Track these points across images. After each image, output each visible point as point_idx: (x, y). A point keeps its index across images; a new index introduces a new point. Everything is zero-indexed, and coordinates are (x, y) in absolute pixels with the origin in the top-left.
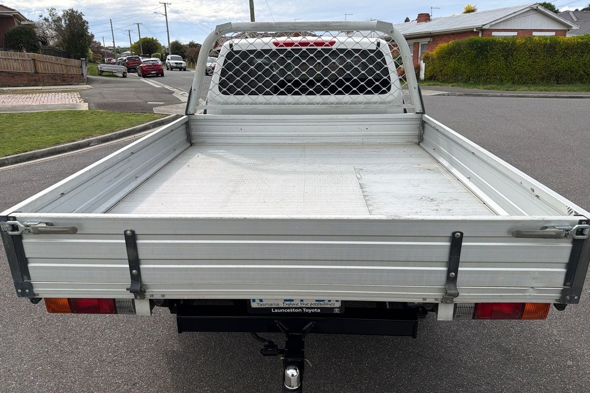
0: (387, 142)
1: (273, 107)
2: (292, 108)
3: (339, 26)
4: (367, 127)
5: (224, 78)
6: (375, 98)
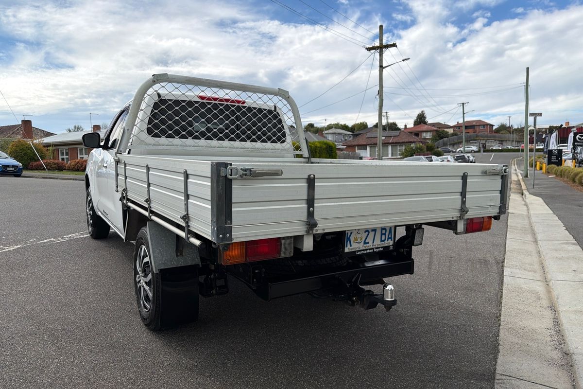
6: (278, 145)
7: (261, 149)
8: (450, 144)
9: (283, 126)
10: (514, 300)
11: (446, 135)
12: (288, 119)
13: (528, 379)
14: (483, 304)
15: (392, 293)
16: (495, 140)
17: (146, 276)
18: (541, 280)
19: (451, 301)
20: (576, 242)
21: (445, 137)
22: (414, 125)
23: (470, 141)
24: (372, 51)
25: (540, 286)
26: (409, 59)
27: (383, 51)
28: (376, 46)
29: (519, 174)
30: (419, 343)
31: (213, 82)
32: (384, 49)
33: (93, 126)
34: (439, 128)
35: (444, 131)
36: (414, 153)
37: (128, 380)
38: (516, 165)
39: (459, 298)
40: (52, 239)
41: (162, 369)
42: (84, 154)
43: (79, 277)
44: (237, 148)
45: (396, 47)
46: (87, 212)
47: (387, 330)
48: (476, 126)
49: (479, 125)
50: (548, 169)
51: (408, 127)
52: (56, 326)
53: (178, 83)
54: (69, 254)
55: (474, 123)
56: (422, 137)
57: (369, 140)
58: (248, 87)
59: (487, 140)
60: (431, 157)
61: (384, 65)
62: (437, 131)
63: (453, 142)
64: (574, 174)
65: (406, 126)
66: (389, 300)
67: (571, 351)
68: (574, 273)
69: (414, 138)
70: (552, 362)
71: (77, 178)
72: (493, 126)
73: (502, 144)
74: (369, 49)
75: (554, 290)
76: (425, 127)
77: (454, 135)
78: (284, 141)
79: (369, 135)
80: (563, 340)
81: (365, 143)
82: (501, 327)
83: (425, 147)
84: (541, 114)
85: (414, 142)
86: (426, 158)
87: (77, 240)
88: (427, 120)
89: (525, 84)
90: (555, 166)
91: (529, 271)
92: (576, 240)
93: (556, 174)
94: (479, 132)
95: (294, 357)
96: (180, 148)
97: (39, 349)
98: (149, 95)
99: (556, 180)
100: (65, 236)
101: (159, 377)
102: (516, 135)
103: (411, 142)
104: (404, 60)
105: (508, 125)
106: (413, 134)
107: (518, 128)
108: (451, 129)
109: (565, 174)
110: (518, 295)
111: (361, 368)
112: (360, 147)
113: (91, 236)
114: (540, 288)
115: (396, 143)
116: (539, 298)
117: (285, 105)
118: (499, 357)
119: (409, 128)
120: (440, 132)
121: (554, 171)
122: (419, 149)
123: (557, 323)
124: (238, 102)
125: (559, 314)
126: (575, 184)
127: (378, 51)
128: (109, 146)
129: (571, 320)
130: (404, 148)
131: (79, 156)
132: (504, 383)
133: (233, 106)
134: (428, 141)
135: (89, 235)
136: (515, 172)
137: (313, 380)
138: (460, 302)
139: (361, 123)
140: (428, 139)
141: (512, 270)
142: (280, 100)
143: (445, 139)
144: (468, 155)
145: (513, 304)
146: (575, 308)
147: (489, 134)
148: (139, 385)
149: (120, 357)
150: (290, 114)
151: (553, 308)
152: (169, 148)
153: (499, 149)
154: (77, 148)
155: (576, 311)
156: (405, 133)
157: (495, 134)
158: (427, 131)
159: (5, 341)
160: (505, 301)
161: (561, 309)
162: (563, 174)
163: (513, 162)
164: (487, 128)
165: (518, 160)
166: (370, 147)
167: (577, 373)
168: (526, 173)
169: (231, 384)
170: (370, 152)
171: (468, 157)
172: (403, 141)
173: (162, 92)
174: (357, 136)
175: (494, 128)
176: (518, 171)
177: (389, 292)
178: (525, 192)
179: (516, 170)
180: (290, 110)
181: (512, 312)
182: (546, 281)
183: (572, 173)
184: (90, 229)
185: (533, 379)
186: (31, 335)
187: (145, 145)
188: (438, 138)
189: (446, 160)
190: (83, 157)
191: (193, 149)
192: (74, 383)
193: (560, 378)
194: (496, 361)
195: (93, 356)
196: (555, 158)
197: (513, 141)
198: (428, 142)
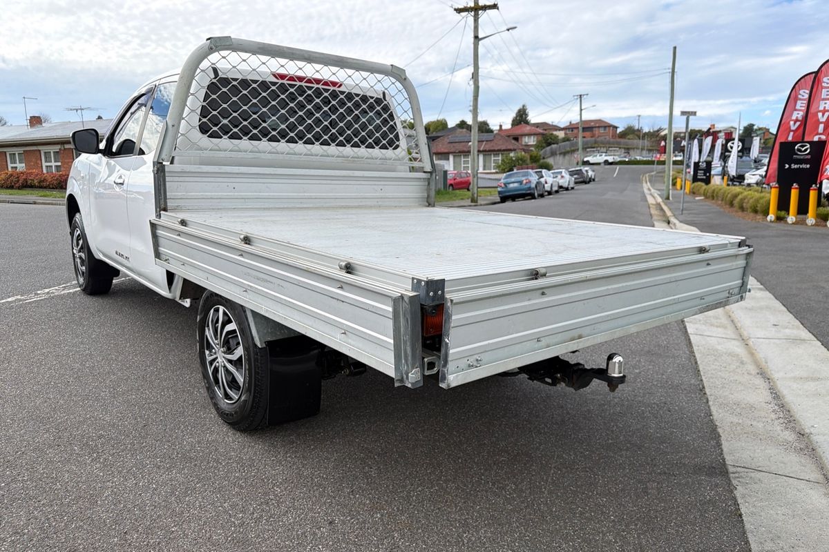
5: (204, 120)
6: (389, 153)
7: (366, 158)
8: (560, 154)
9: (395, 123)
10: (713, 367)
11: (555, 140)
12: (402, 113)
13: (768, 469)
14: (677, 373)
15: (620, 367)
16: (620, 148)
17: (230, 350)
18: (737, 338)
19: (637, 371)
20: (762, 286)
21: (554, 144)
22: (512, 125)
23: (586, 148)
24: (464, 14)
25: (737, 346)
26: (515, 28)
27: (478, 15)
28: (469, 6)
29: (656, 195)
30: (617, 430)
31: (298, 52)
32: (480, 12)
33: (29, 118)
34: (546, 130)
35: (552, 134)
36: (515, 166)
37: (233, 506)
38: (648, 183)
39: (644, 366)
40: (19, 297)
41: (278, 487)
42: (18, 162)
43: (91, 355)
44: (333, 156)
45: (498, 9)
46: (74, 254)
47: (568, 413)
48: (595, 127)
49: (599, 127)
50: (693, 188)
51: (504, 128)
52: (84, 431)
53: (246, 52)
54: (59, 320)
55: (592, 124)
56: (523, 143)
57: (452, 145)
58: (349, 61)
59: (609, 147)
60: (541, 172)
61: (480, 36)
62: (543, 134)
63: (563, 151)
64: (732, 195)
65: (501, 126)
66: (616, 375)
67: (807, 431)
68: (774, 329)
69: (512, 144)
70: (786, 446)
71: (15, 201)
72: (617, 128)
73: (629, 153)
74: (459, 11)
75: (758, 350)
76: (527, 129)
77: (566, 139)
78: (397, 147)
79: (451, 138)
80: (791, 417)
81: (446, 151)
82: (710, 403)
83: (529, 157)
84: (695, 113)
85: (515, 150)
86: (536, 172)
87: (61, 297)
88: (529, 118)
89: (671, 70)
90: (703, 184)
91: (717, 327)
92: (762, 284)
93: (705, 195)
94: (599, 136)
95: (459, 458)
96: (251, 155)
97: (74, 468)
98: (202, 71)
99: (707, 203)
100: (39, 292)
101: (278, 499)
102: (648, 141)
103: (510, 150)
104: (508, 30)
105: (636, 128)
106: (511, 137)
107: (649, 132)
108: (561, 132)
109: (719, 195)
110: (715, 359)
111: (554, 468)
112: (440, 156)
113: (83, 290)
114: (737, 348)
115: (489, 151)
116: (742, 363)
117: (400, 91)
118: (723, 442)
119: (506, 130)
120: (547, 135)
121: (702, 191)
122: (521, 160)
123: (776, 395)
124: (334, 84)
125: (774, 382)
126: (732, 209)
127: (473, 13)
128: (114, 150)
129: (793, 390)
130: (500, 158)
131: (10, 165)
132: (742, 477)
133: (327, 90)
134: (531, 148)
135: (79, 289)
136: (649, 192)
137: (497, 489)
138: (648, 372)
139: (438, 121)
140: (532, 146)
141: (697, 326)
142: (393, 83)
143: (554, 146)
144: (586, 169)
145: (714, 372)
146: (792, 375)
147: (612, 140)
148: (253, 513)
149: (207, 473)
150: (407, 105)
151: (763, 374)
152: (233, 154)
153: (625, 161)
154: (5, 152)
155: (795, 379)
156: (502, 136)
157: (619, 140)
158: (529, 135)
159: (12, 458)
160: (704, 369)
161: (776, 376)
162: (716, 195)
163: (644, 179)
164: (609, 130)
165: (652, 176)
166: (454, 156)
167: (824, 459)
168: (667, 194)
169: (386, 501)
170: (454, 163)
171: (587, 171)
172: (499, 148)
173: (223, 65)
174: (433, 140)
175: (619, 131)
176: (653, 190)
177: (617, 365)
178: (673, 220)
179: (649, 190)
180: (406, 99)
181: (717, 383)
182: (743, 340)
183: (728, 193)
184: (81, 280)
185: (773, 469)
186: (50, 446)
187: (196, 150)
188: (544, 145)
189: (559, 176)
190: (17, 167)
191: (269, 156)
192: (151, 516)
193: (805, 466)
194: (721, 448)
195: (163, 474)
196: (702, 173)
197: (642, 149)
198: (532, 150)
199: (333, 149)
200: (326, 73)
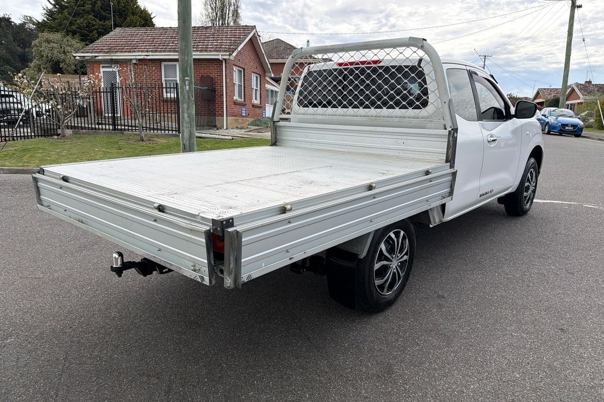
0: (420, 158)
1: (327, 117)
2: (341, 119)
3: (376, 44)
4: (403, 141)
5: (301, 98)
152: (324, 117)
199: (361, 111)
200: (370, 56)
